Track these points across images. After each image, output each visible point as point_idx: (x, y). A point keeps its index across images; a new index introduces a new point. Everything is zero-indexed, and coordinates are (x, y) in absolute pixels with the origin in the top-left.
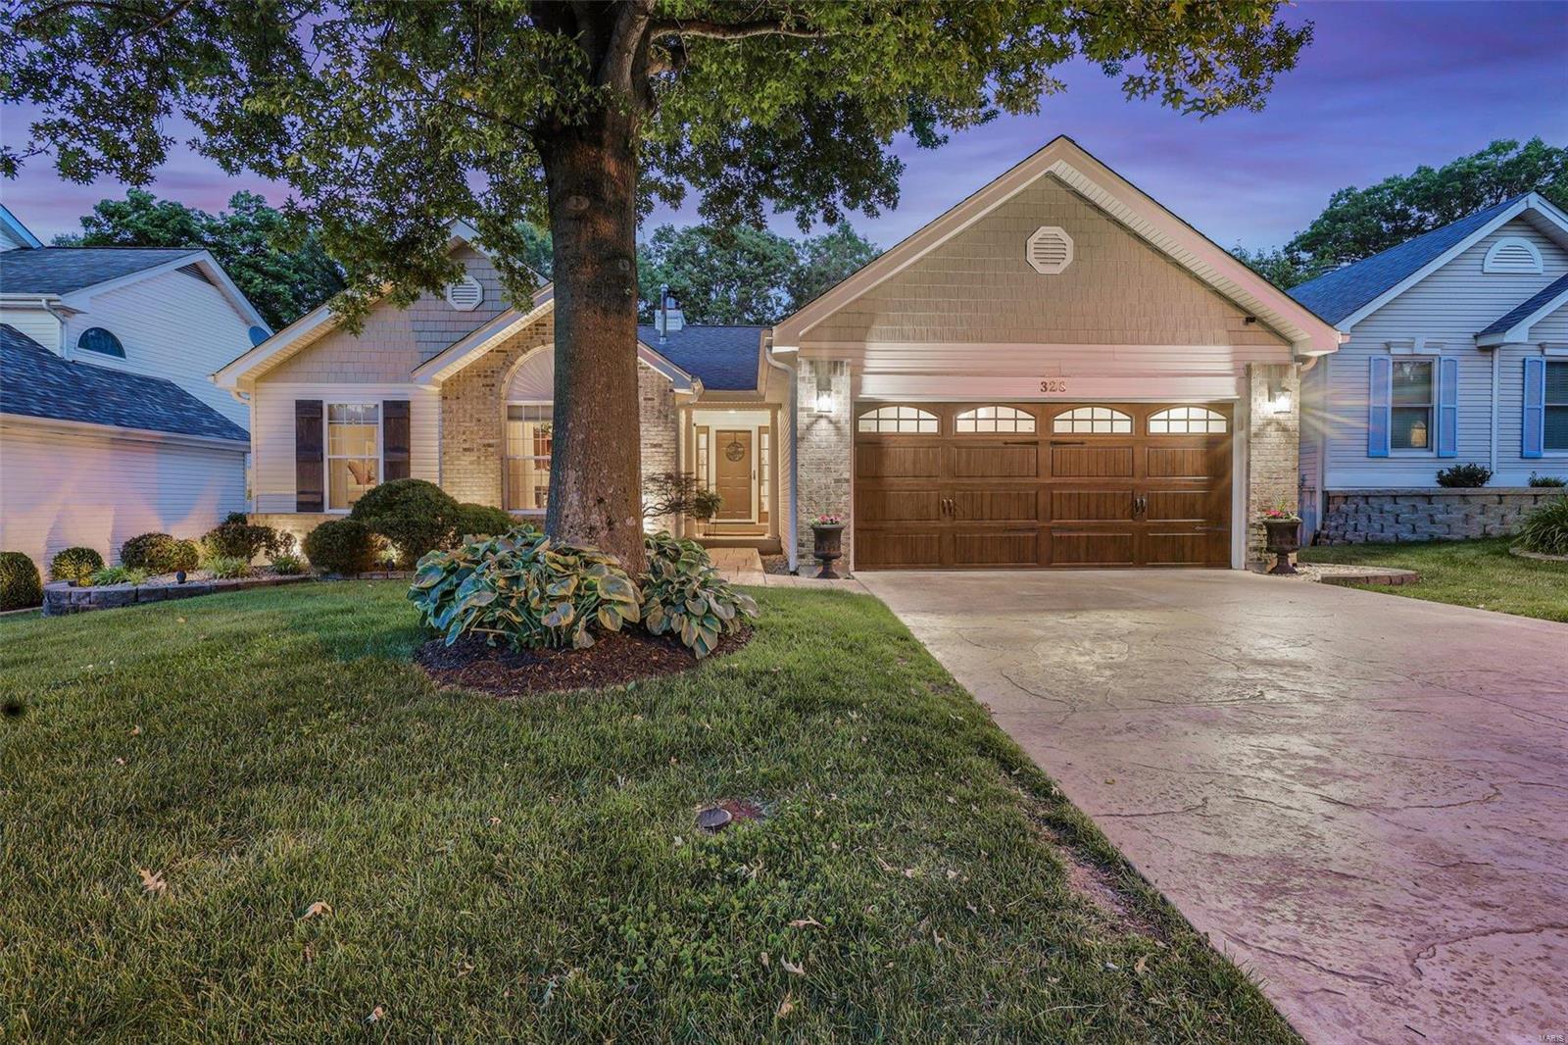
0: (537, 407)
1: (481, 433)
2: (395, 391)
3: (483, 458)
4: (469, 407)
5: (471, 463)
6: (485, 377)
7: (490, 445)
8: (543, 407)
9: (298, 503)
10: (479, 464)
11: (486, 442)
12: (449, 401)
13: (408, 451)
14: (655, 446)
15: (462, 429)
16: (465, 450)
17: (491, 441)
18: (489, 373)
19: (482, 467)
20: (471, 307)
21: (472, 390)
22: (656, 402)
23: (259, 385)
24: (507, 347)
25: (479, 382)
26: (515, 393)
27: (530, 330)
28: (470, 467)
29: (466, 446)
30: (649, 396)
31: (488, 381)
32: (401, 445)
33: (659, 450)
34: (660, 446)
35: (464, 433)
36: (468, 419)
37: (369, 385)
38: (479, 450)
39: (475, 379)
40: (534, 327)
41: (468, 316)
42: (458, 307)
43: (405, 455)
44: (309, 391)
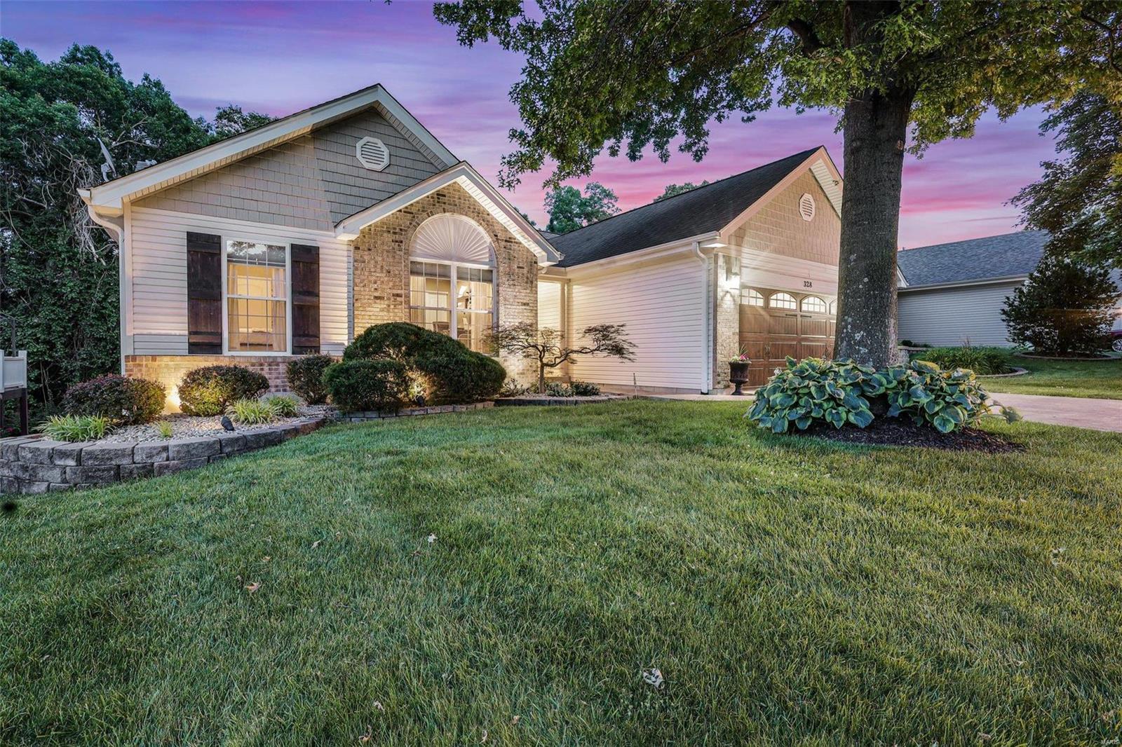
0: (435, 265)
1: (391, 284)
2: (305, 236)
3: (392, 307)
4: (380, 259)
5: (382, 310)
6: (395, 233)
7: (398, 295)
8: (440, 265)
9: (191, 345)
10: (388, 311)
11: (395, 292)
12: (360, 252)
13: (318, 296)
14: (525, 304)
15: (373, 279)
16: (376, 298)
17: (399, 292)
18: (397, 230)
19: (391, 314)
20: (379, 168)
21: (383, 244)
22: (525, 271)
23: (136, 208)
24: (414, 210)
25: (388, 238)
26: (418, 251)
27: (432, 198)
28: (381, 314)
29: (377, 294)
30: (521, 265)
31: (397, 237)
32: (311, 290)
33: (527, 307)
34: (528, 304)
35: (375, 283)
36: (379, 270)
37: (275, 226)
38: (389, 299)
39: (385, 234)
40: (436, 196)
41: (375, 176)
42: (367, 166)
43: (315, 299)
44: (205, 224)
